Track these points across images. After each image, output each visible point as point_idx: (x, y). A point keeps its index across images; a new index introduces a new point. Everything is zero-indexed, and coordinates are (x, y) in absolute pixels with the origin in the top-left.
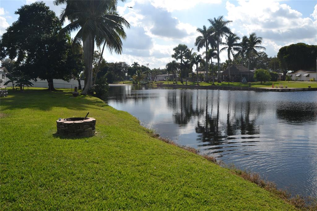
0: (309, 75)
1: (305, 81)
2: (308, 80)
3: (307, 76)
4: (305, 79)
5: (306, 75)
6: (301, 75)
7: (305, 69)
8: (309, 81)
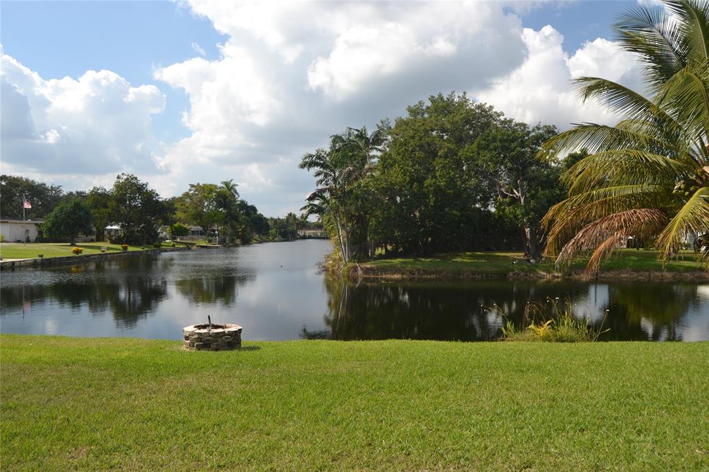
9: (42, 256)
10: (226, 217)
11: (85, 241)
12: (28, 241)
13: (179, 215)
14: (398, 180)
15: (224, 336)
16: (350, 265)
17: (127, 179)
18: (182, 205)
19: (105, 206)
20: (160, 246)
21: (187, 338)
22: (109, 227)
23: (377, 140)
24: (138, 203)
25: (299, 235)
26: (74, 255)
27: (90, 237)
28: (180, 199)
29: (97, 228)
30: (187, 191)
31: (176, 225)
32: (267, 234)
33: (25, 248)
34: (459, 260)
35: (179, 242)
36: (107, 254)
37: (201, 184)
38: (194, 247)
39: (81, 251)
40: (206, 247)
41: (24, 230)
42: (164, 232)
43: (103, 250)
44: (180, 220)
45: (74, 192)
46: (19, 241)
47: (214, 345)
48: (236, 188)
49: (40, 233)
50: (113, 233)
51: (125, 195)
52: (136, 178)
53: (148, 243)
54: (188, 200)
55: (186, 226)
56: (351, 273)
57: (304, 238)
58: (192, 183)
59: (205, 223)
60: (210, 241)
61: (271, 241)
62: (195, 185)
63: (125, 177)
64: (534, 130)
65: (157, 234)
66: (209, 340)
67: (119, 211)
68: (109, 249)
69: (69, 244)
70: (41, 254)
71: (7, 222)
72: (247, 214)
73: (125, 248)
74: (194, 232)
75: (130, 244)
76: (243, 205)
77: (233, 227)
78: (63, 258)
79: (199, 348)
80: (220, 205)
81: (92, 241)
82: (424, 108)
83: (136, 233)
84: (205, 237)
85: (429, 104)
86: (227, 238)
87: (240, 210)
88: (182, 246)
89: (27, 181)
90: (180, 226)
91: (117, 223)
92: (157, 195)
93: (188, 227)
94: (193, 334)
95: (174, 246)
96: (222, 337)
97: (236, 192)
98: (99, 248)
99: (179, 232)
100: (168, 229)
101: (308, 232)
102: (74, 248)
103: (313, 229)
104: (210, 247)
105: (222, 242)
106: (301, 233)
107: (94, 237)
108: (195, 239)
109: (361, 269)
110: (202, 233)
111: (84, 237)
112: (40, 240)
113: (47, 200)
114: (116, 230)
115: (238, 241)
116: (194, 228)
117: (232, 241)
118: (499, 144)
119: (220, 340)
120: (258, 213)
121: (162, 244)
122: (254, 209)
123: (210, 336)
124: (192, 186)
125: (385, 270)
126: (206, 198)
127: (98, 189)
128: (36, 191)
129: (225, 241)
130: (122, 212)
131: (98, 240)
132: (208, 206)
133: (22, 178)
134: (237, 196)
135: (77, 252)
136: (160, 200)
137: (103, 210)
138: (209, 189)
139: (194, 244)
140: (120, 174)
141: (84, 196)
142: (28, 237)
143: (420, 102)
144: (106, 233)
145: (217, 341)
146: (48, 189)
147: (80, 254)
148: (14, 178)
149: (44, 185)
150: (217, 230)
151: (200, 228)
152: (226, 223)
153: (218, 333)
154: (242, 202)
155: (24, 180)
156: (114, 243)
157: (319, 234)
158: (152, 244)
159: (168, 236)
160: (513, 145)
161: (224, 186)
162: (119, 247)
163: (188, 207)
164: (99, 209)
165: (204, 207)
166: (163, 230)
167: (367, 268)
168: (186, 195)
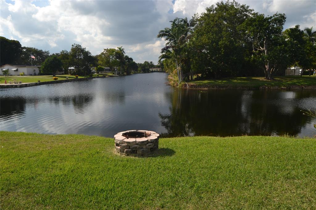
0: (17, 69)
1: (14, 75)
2: (17, 74)
3: (15, 71)
4: (13, 73)
5: (15, 69)
6: (8, 69)
7: (12, 63)
8: (19, 75)
9: (39, 81)
10: (120, 63)
11: (60, 74)
12: (35, 75)
13: (100, 62)
14: (206, 42)
15: (148, 143)
16: (183, 83)
17: (76, 46)
18: (101, 58)
19: (68, 59)
20: (92, 76)
21: (117, 145)
22: (70, 68)
23: (193, 24)
24: (82, 57)
25: (150, 70)
26: (54, 80)
27: (61, 73)
28: (100, 56)
29: (65, 69)
30: (103, 52)
31: (99, 67)
32: (137, 70)
33: (33, 78)
34: (235, 81)
35: (100, 74)
36: (69, 80)
37: (109, 49)
38: (107, 76)
39: (57, 79)
40: (112, 76)
41: (33, 70)
42: (94, 69)
43: (67, 78)
44: (100, 64)
45: (55, 54)
46: (31, 75)
47: (140, 152)
48: (124, 50)
49: (40, 71)
50: (71, 71)
51: (76, 53)
52: (80, 46)
53: (87, 74)
54: (103, 56)
55: (103, 67)
56: (183, 87)
57: (152, 72)
58: (105, 49)
59: (111, 66)
60: (113, 74)
61: (139, 73)
62: (106, 49)
63: (75, 45)
64: (274, 16)
65: (91, 71)
66: (136, 148)
67: (74, 60)
68: (70, 77)
69: (52, 76)
70: (39, 80)
71: (25, 67)
72: (129, 61)
73: (77, 77)
74: (106, 70)
75: (79, 75)
76: (127, 58)
77: (123, 67)
78: (49, 82)
79: (128, 154)
80: (117, 57)
81: (63, 74)
82: (214, 8)
83: (82, 71)
84: (111, 72)
85: (216, 6)
86: (121, 72)
87: (126, 60)
88: (101, 76)
89: (34, 49)
90: (100, 67)
91: (73, 66)
92: (90, 53)
93: (104, 68)
94: (123, 142)
95: (98, 76)
96: (146, 145)
97: (124, 52)
98: (65, 77)
99: (100, 70)
100: (95, 68)
101: (154, 69)
102: (54, 77)
103: (156, 68)
104: (114, 76)
105: (119, 74)
106: (151, 70)
107: (63, 72)
108: (107, 73)
109: (189, 85)
110: (109, 70)
111: (59, 72)
112: (40, 74)
113: (43, 57)
114: (73, 69)
115: (125, 73)
116: (106, 68)
117: (123, 73)
118: (257, 23)
119: (144, 147)
120: (133, 61)
121: (93, 75)
122: (131, 59)
123: (137, 144)
124: (105, 50)
125: (200, 86)
126: (111, 54)
127: (64, 51)
128: (38, 53)
129: (120, 73)
130: (75, 61)
131: (65, 74)
132: (112, 59)
133: (32, 48)
134: (124, 54)
135: (55, 79)
136: (91, 55)
137: (66, 60)
138: (112, 51)
139: (107, 75)
140: (73, 44)
141: (59, 55)
142: (35, 73)
143: (212, 6)
144: (68, 70)
145: (142, 148)
146: (43, 52)
147: (57, 80)
148: (29, 48)
149: (42, 50)
150: (116, 69)
151: (109, 68)
152: (119, 66)
153: (143, 142)
154: (126, 56)
155: (33, 49)
156: (72, 75)
157: (159, 70)
158: (88, 75)
159: (95, 72)
160: (265, 23)
161: (119, 49)
162: (74, 76)
163: (103, 59)
164: (65, 60)
165: (110, 59)
166: (93, 69)
167: (191, 85)
168: (103, 53)
